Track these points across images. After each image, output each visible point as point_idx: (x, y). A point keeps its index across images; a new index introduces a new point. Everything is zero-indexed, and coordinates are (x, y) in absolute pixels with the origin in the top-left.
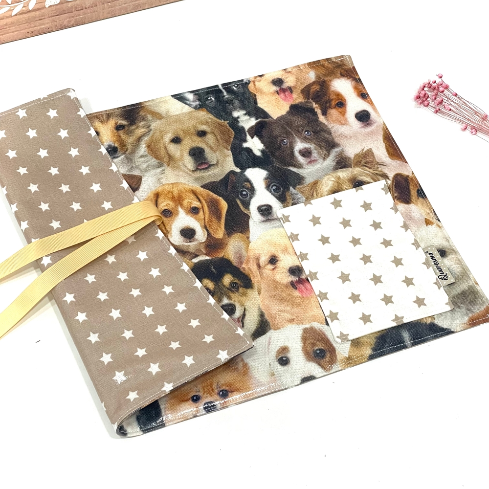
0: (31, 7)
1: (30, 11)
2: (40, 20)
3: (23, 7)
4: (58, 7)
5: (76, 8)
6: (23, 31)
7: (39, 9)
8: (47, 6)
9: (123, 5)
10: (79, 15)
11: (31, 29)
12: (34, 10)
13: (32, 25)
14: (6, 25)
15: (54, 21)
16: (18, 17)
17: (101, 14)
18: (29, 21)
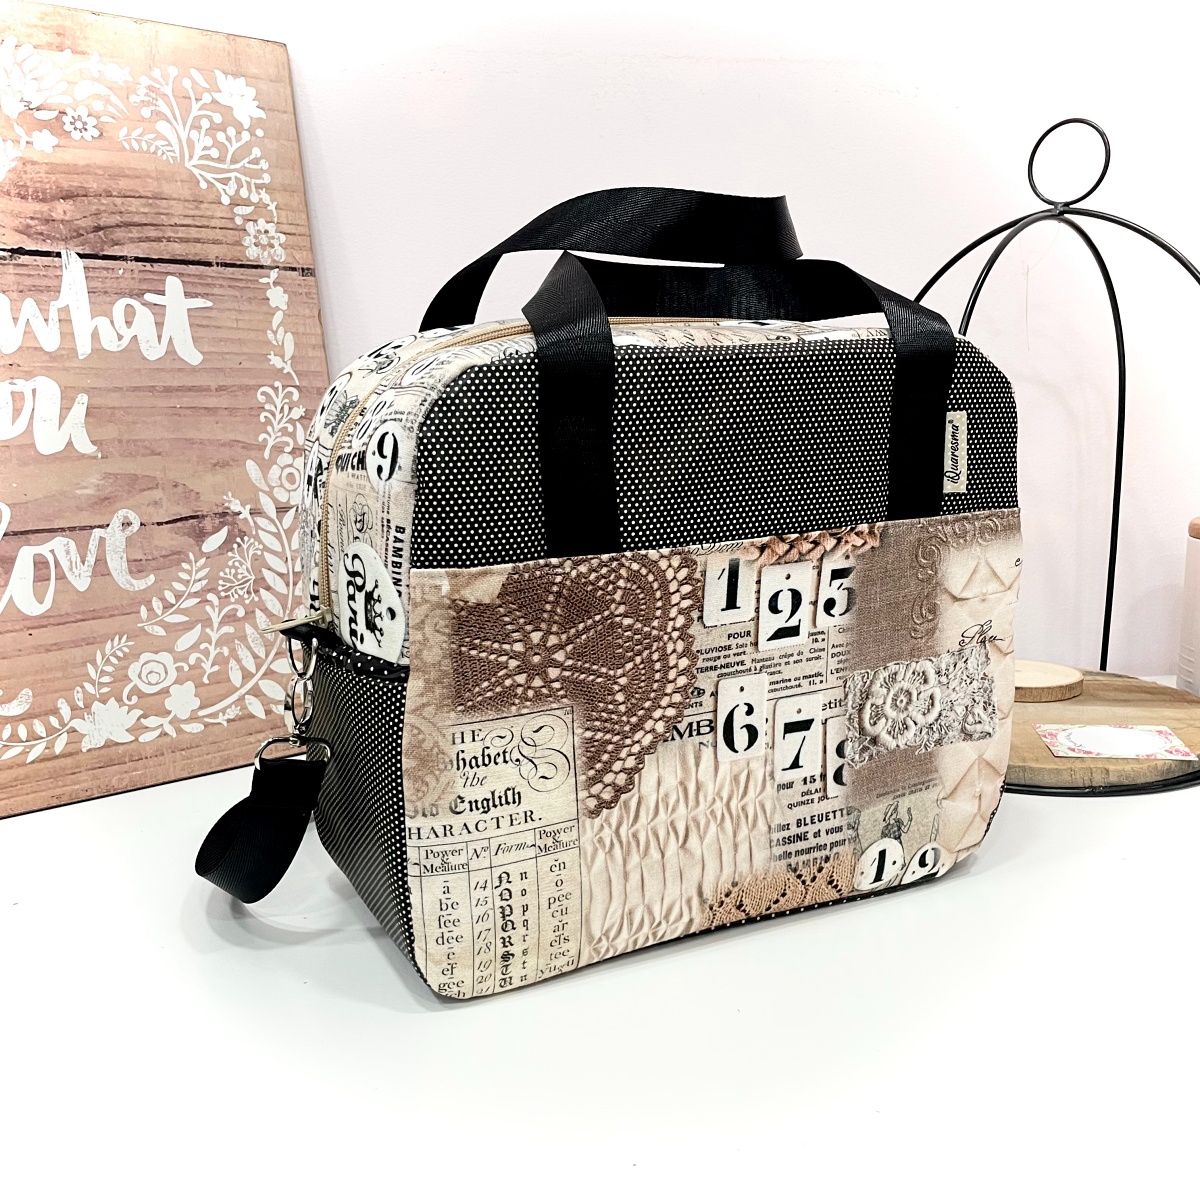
0: (58, 749)
1: (56, 757)
2: (73, 774)
3: (46, 748)
4: (103, 751)
5: (131, 755)
6: (43, 794)
7: (71, 754)
8: (84, 750)
9: (206, 757)
10: (136, 770)
11: (58, 791)
12: (62, 756)
13: (60, 783)
14: (16, 780)
15: (95, 778)
16: (35, 765)
17: (172, 769)
18: (54, 776)
